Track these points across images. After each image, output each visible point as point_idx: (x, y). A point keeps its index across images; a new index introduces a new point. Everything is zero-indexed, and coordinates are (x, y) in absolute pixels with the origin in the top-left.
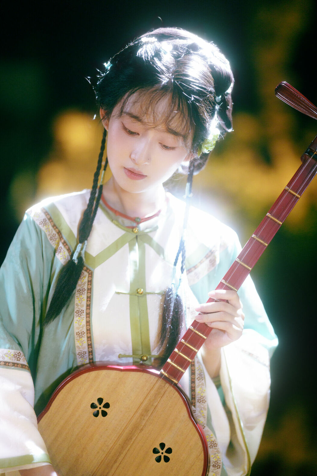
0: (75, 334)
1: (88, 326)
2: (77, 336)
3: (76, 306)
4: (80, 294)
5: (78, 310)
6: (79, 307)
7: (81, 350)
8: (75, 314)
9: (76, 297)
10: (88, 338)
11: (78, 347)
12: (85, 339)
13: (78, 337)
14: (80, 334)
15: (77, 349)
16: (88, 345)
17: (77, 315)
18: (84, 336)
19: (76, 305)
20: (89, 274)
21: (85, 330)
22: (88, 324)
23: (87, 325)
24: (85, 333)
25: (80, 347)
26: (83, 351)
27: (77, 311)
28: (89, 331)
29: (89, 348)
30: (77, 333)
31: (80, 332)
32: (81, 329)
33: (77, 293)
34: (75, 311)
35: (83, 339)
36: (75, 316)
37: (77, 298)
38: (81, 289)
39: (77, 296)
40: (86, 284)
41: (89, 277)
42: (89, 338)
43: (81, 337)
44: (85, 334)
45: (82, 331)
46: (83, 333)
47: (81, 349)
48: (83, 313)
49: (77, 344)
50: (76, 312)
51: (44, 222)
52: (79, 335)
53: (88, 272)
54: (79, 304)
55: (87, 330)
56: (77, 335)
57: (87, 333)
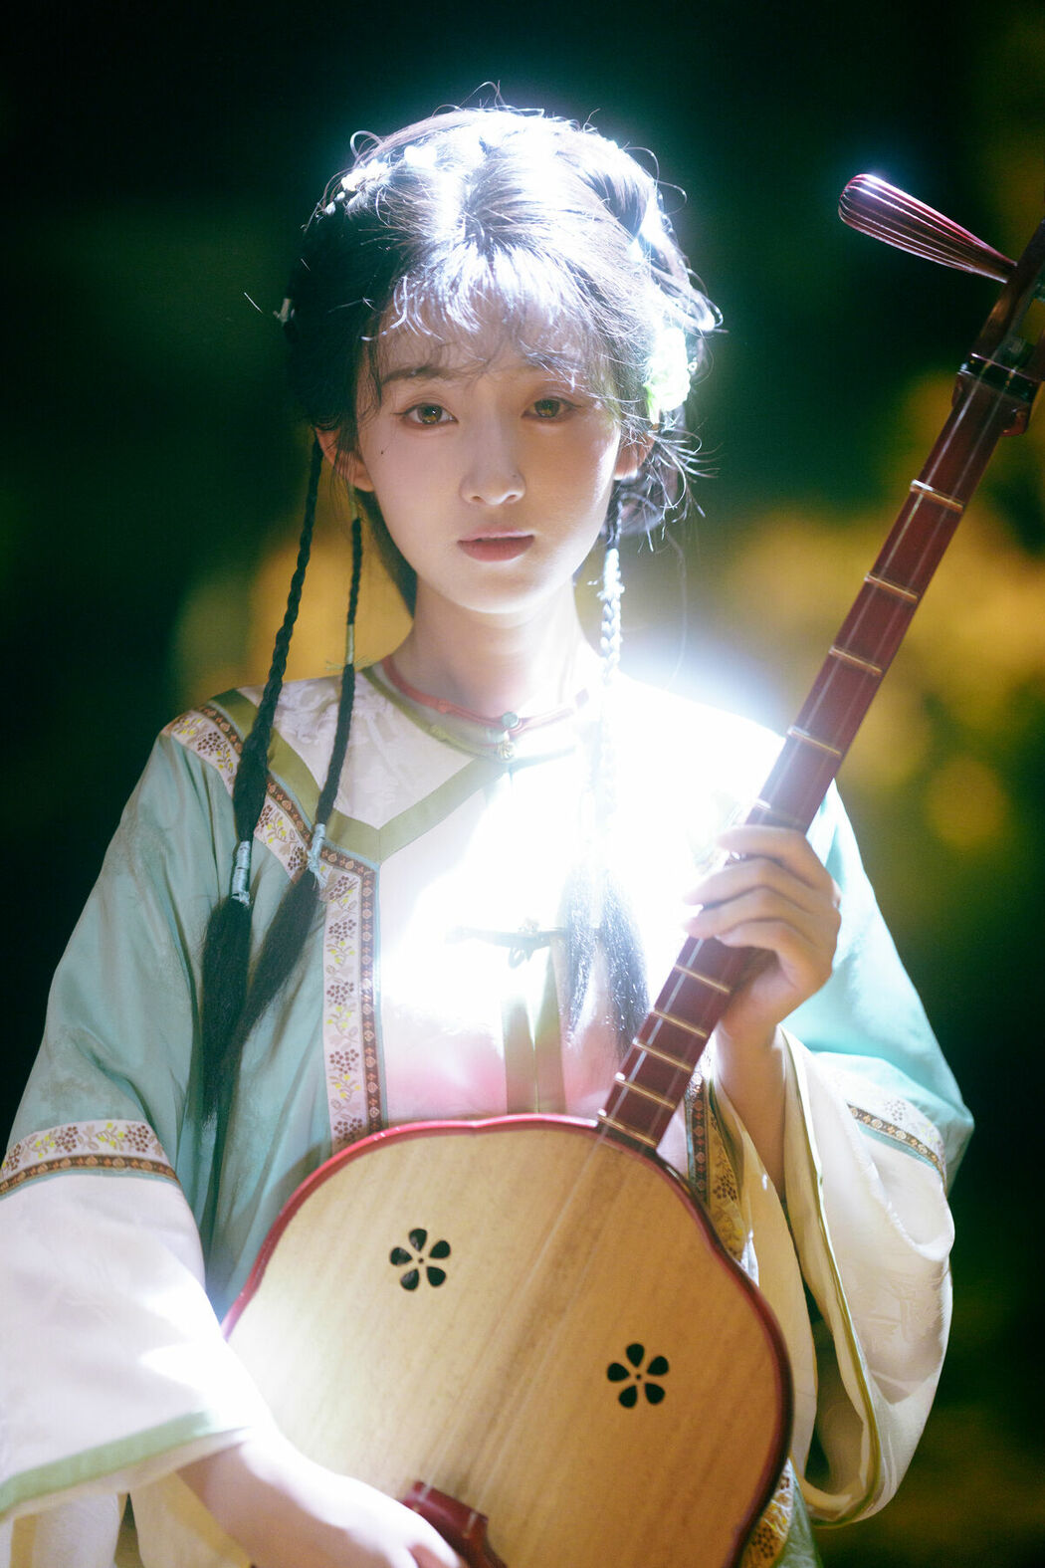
0: (328, 1059)
1: (368, 1032)
2: (332, 1066)
3: (326, 975)
4: (338, 937)
5: (336, 984)
6: (338, 975)
7: (343, 1116)
8: (327, 997)
9: (325, 948)
10: (368, 1071)
11: (336, 1103)
12: (358, 1076)
13: (335, 1069)
14: (342, 1061)
15: (332, 1110)
16: (369, 1096)
17: (333, 999)
18: (357, 1065)
19: (329, 972)
20: (364, 881)
21: (358, 1047)
22: (368, 1024)
23: (364, 1029)
24: (357, 1055)
25: (344, 1103)
26: (353, 1117)
27: (333, 987)
28: (371, 1047)
29: (370, 1107)
30: (332, 1056)
31: (342, 1053)
32: (346, 1041)
33: (327, 936)
34: (326, 990)
35: (352, 1076)
36: (326, 1004)
37: (329, 951)
38: (341, 924)
39: (328, 946)
40: (357, 909)
41: (363, 887)
42: (373, 1073)
43: (345, 1068)
44: (360, 1060)
45: (349, 1050)
46: (350, 1056)
47: (345, 1111)
48: (352, 990)
49: (334, 1093)
50: (329, 992)
51: (211, 742)
52: (338, 1062)
53: (361, 875)
54: (337, 968)
55: (366, 1045)
56: (332, 1062)
57: (366, 1055)
